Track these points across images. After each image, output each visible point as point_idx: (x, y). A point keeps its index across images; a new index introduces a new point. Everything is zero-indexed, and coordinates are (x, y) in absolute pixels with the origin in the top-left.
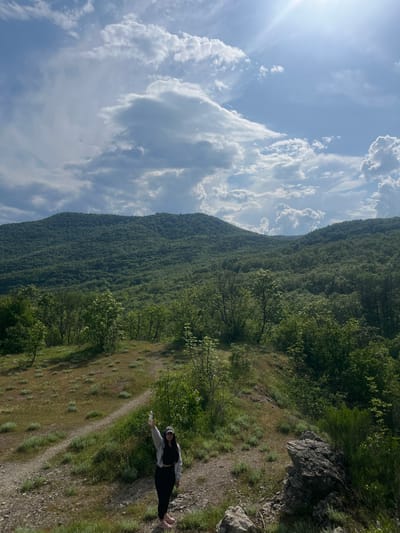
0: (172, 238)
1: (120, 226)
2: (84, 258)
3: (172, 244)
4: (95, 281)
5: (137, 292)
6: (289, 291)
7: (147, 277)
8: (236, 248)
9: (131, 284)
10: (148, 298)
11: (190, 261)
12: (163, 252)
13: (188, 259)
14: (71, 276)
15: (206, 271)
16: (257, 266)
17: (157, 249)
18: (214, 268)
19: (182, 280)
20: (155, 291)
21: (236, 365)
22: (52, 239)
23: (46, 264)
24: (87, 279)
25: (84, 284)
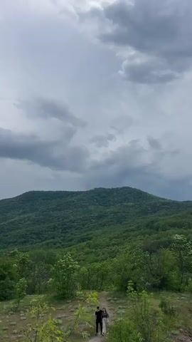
0: (106, 206)
1: (69, 199)
2: (44, 223)
3: (108, 210)
4: (52, 240)
5: (83, 249)
7: (90, 236)
8: (155, 212)
9: (78, 242)
10: (91, 253)
11: (121, 223)
12: (100, 217)
13: (119, 221)
14: (34, 236)
15: (133, 230)
16: (173, 225)
17: (96, 215)
18: (138, 228)
19: (115, 238)
20: (96, 246)
21: (166, 312)
22: (21, 211)
23: (18, 229)
24: (46, 239)
25: (44, 242)
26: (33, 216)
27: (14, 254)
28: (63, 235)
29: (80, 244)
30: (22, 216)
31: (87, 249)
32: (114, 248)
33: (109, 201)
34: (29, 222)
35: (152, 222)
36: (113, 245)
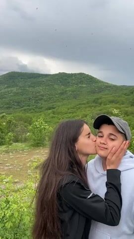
0: (67, 86)
1: (40, 79)
2: (22, 95)
3: (67, 89)
4: (28, 107)
5: (49, 114)
6: (128, 115)
7: (54, 106)
8: (100, 92)
9: (47, 109)
10: (54, 117)
11: (76, 98)
12: (62, 94)
13: (75, 97)
14: (16, 104)
15: (84, 104)
16: (112, 102)
17: (59, 92)
18: (88, 103)
19: (72, 108)
22: (6, 86)
23: (4, 98)
24: (24, 106)
25: (22, 109)
28: (36, 104)
29: (47, 111)
30: (6, 89)
31: (52, 115)
32: (70, 115)
33: (69, 82)
34: (12, 94)
35: (98, 99)
36: (70, 113)
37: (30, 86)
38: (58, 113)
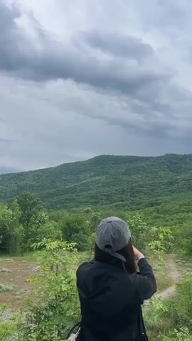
0: (177, 173)
1: (139, 164)
3: (179, 177)
4: (121, 203)
5: (151, 213)
7: (159, 201)
9: (146, 207)
10: (159, 218)
12: (171, 183)
14: (104, 198)
17: (166, 181)
19: (186, 205)
22: (93, 173)
23: (89, 190)
24: (116, 201)
25: (114, 204)
26: (103, 178)
27: (87, 211)
28: (132, 199)
29: (147, 209)
30: (93, 178)
31: (155, 214)
32: (183, 215)
33: (181, 167)
34: (99, 185)
36: (183, 212)
37: (124, 174)
38: (165, 212)
